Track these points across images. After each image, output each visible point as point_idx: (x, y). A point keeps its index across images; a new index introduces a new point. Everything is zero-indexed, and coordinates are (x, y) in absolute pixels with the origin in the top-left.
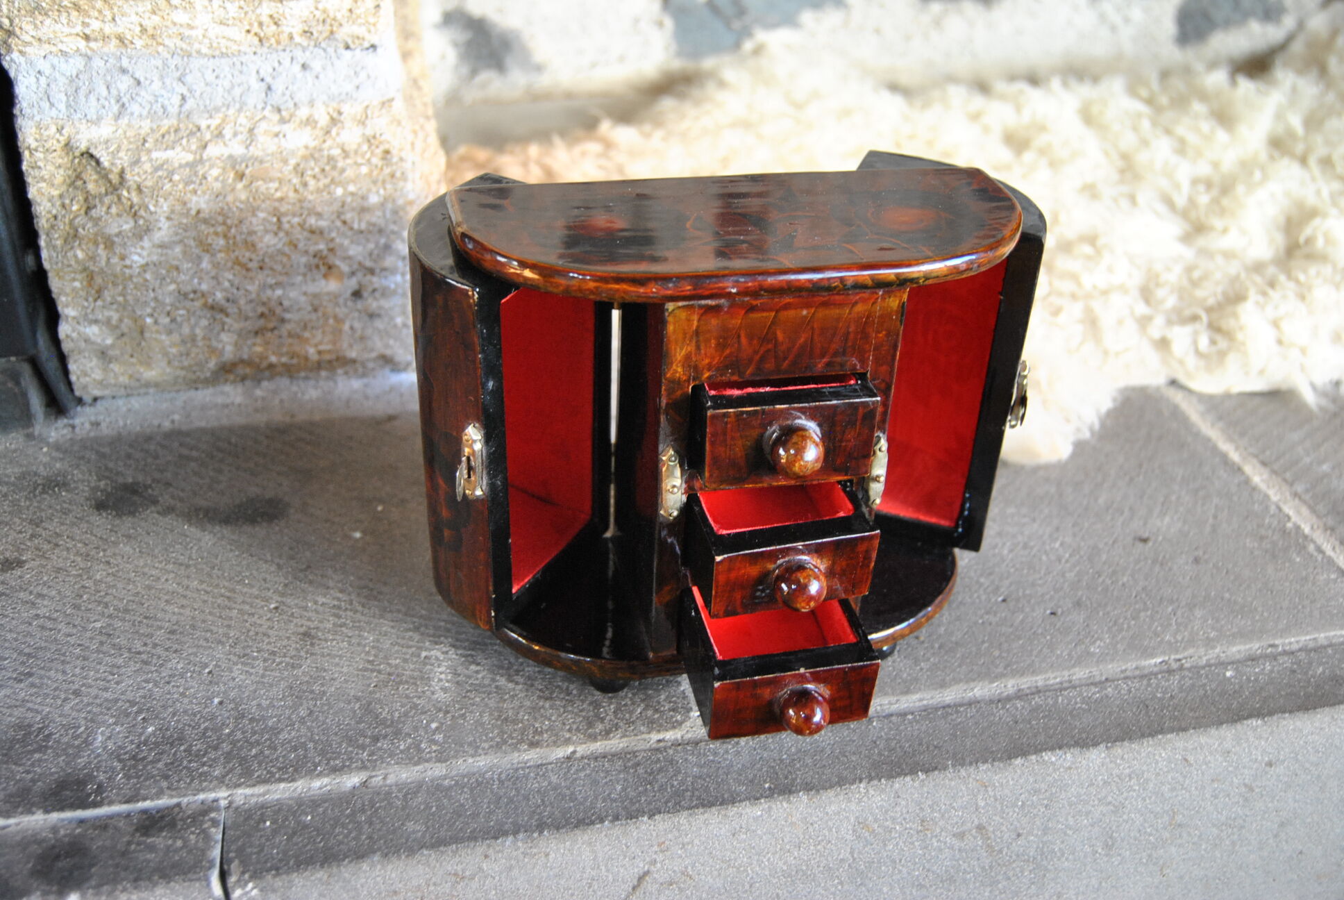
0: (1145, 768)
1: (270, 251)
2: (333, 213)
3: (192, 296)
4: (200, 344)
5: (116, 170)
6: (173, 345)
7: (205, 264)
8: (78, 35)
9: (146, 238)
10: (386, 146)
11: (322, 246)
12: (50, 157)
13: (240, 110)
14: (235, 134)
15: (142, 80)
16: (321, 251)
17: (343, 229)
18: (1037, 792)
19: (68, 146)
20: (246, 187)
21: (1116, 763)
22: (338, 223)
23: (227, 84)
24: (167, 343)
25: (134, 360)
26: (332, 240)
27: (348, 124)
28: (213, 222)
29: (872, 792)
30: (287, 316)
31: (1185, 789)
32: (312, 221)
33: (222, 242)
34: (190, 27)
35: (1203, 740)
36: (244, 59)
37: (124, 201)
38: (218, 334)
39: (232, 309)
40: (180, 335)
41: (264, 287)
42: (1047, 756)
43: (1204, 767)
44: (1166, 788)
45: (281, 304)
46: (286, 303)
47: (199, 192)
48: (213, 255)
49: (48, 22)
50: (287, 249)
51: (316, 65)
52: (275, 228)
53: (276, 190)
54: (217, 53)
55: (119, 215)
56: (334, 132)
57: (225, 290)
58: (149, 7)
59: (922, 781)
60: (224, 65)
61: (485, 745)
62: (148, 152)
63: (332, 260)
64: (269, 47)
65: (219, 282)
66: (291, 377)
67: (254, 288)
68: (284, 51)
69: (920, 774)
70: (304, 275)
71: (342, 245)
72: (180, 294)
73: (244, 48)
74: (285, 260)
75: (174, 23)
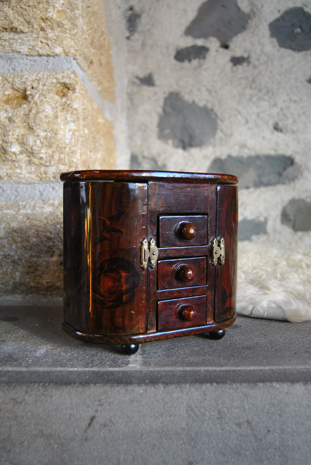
1: (34, 243)
2: (56, 233)
3: (8, 257)
4: (9, 275)
7: (14, 247)
11: (51, 244)
13: (32, 201)
14: (29, 207)
15: (5, 189)
16: (50, 246)
17: (59, 239)
20: (29, 222)
22: (57, 237)
23: (29, 192)
26: (54, 242)
28: (17, 232)
30: (39, 268)
32: (48, 234)
33: (20, 239)
34: (20, 174)
36: (36, 185)
38: (15, 272)
39: (20, 263)
40: (3, 271)
41: (31, 256)
45: (36, 263)
46: (38, 263)
47: (14, 221)
48: (17, 244)
50: (40, 244)
52: (36, 236)
53: (39, 224)
54: (28, 183)
57: (18, 256)
58: (9, 167)
59: (215, 387)
60: (29, 187)
61: (45, 365)
62: (3, 210)
63: (54, 249)
64: (43, 181)
65: (17, 253)
66: (38, 293)
67: (27, 256)
68: (47, 183)
69: (214, 383)
70: (45, 254)
71: (57, 244)
72: (4, 255)
73: (36, 181)
74: (39, 248)
75: (16, 172)
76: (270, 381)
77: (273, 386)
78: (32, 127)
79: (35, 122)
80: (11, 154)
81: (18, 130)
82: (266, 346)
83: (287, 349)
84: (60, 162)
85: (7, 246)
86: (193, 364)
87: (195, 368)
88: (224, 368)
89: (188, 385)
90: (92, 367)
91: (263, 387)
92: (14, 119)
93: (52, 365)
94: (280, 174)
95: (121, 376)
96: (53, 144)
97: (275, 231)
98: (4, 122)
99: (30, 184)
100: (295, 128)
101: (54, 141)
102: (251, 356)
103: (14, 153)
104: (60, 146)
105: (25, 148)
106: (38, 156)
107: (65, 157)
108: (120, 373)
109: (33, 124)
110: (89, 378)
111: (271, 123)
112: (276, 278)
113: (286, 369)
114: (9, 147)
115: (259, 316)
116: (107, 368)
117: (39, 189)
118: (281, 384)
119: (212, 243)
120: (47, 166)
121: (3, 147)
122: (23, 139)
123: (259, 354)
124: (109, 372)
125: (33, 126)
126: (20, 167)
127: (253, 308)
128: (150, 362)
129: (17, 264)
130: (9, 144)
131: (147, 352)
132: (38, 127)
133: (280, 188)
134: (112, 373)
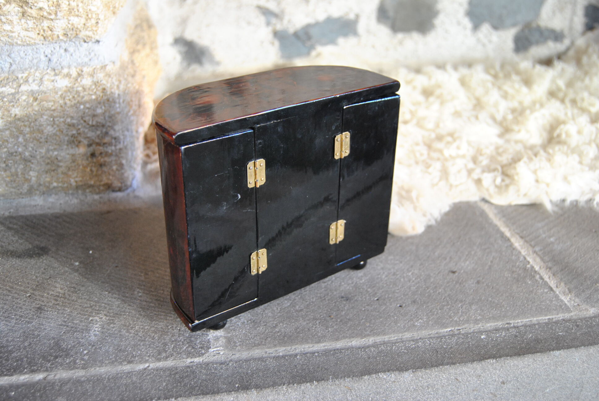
0: (435, 383)
1: (50, 133)
2: (79, 117)
3: (15, 154)
4: (20, 176)
6: (8, 176)
7: (21, 139)
10: (104, 87)
11: (74, 132)
13: (36, 70)
14: (34, 81)
16: (74, 134)
17: (84, 124)
18: (378, 393)
20: (38, 104)
21: (419, 380)
22: (82, 122)
23: (30, 58)
24: (5, 176)
26: (79, 129)
27: (86, 76)
28: (23, 120)
29: (290, 390)
30: (60, 164)
31: (459, 394)
32: (69, 120)
33: (28, 129)
34: (12, 32)
35: (465, 369)
36: (38, 46)
38: (29, 171)
39: (34, 161)
40: (10, 172)
41: (48, 150)
42: (381, 375)
43: (467, 383)
44: (448, 394)
45: (57, 159)
46: (59, 158)
47: (15, 106)
48: (24, 135)
50: (58, 133)
51: (71, 49)
52: (52, 123)
53: (52, 106)
54: (25, 44)
56: (79, 80)
57: (30, 152)
60: (29, 49)
61: (107, 362)
63: (80, 138)
64: (49, 41)
65: (27, 148)
66: (65, 193)
67: (43, 151)
68: (56, 43)
69: (314, 382)
70: (67, 145)
71: (84, 132)
73: (37, 41)
74: (57, 138)
75: (4, 30)
82: (367, 292)
84: (71, 12)
85: (11, 139)
86: (286, 339)
87: (289, 349)
90: (167, 358)
91: (369, 379)
93: (116, 359)
97: (368, 31)
102: (351, 316)
106: (36, 6)
107: (78, 6)
110: (167, 385)
113: (393, 343)
120: (52, 20)
123: (361, 311)
126: (10, 22)
128: (235, 339)
134: (193, 370)
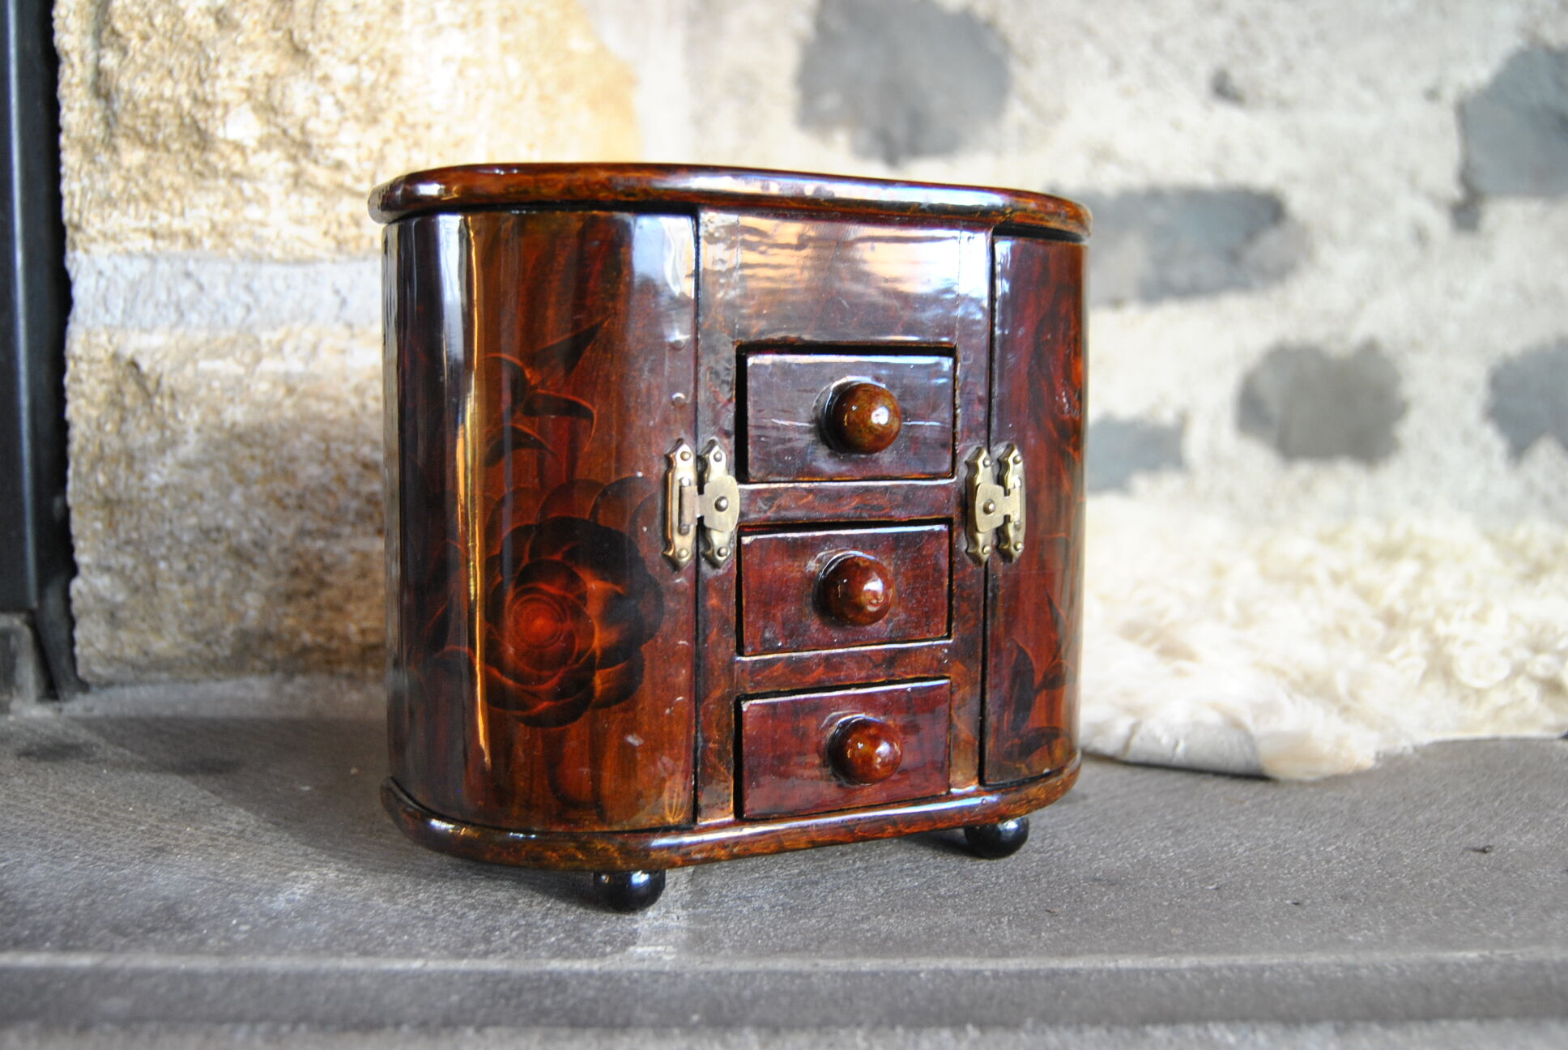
1: (313, 483)
3: (214, 535)
4: (219, 602)
5: (154, 377)
6: (187, 599)
7: (237, 497)
8: (144, 230)
9: (169, 453)
12: (95, 367)
13: (307, 325)
14: (296, 349)
15: (206, 284)
19: (115, 357)
20: (295, 406)
23: (297, 295)
24: (179, 595)
25: (144, 626)
28: (249, 440)
30: (330, 578)
33: (258, 470)
34: (262, 224)
36: (321, 267)
37: (156, 410)
38: (243, 593)
39: (260, 559)
40: (196, 587)
41: (303, 533)
45: (321, 559)
46: (328, 559)
47: (237, 400)
48: (247, 486)
49: (116, 214)
50: (334, 487)
52: (322, 457)
53: (330, 411)
54: (290, 258)
55: (148, 428)
57: (255, 531)
58: (221, 199)
59: (974, 1043)
60: (298, 272)
61: (297, 948)
62: (196, 362)
64: (349, 254)
65: (247, 519)
66: (332, 673)
67: (288, 531)
68: (365, 259)
69: (970, 1028)
70: (353, 525)
72: (202, 530)
73: (320, 253)
74: (331, 501)
75: (246, 220)
76: (1200, 1018)
77: (1211, 1038)
78: (302, 46)
79: (313, 28)
80: (227, 150)
81: (249, 58)
82: (1181, 873)
83: (1264, 887)
85: (211, 493)
86: (890, 944)
87: (897, 963)
88: (1012, 964)
89: (860, 1033)
90: (485, 954)
91: (1170, 1042)
92: (237, 14)
93: (327, 947)
94: (1233, 257)
95: (591, 993)
96: (382, 110)
97: (1215, 458)
98: (199, 29)
99: (300, 262)
100: (1288, 89)
101: (389, 100)
102: (1122, 913)
103: (239, 147)
104: (410, 119)
105: (277, 126)
106: (327, 158)
108: (592, 982)
109: (309, 36)
110: (462, 1000)
111: (1203, 71)
112: (1220, 616)
113: (1263, 969)
114: (218, 123)
115: (1156, 759)
116: (544, 961)
117: (334, 284)
118: (1244, 1029)
119: (972, 467)
121: (195, 122)
122: (269, 91)
123: (1155, 906)
124: (547, 977)
125: (307, 43)
126: (262, 200)
127: (1134, 729)
128: (721, 935)
129: (250, 560)
130: (219, 112)
131: (713, 896)
132: (326, 45)
133: (1235, 305)
134: (558, 982)
